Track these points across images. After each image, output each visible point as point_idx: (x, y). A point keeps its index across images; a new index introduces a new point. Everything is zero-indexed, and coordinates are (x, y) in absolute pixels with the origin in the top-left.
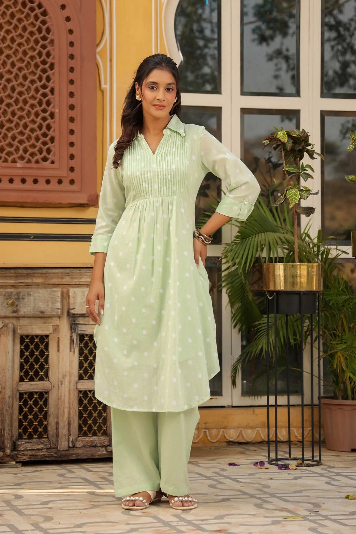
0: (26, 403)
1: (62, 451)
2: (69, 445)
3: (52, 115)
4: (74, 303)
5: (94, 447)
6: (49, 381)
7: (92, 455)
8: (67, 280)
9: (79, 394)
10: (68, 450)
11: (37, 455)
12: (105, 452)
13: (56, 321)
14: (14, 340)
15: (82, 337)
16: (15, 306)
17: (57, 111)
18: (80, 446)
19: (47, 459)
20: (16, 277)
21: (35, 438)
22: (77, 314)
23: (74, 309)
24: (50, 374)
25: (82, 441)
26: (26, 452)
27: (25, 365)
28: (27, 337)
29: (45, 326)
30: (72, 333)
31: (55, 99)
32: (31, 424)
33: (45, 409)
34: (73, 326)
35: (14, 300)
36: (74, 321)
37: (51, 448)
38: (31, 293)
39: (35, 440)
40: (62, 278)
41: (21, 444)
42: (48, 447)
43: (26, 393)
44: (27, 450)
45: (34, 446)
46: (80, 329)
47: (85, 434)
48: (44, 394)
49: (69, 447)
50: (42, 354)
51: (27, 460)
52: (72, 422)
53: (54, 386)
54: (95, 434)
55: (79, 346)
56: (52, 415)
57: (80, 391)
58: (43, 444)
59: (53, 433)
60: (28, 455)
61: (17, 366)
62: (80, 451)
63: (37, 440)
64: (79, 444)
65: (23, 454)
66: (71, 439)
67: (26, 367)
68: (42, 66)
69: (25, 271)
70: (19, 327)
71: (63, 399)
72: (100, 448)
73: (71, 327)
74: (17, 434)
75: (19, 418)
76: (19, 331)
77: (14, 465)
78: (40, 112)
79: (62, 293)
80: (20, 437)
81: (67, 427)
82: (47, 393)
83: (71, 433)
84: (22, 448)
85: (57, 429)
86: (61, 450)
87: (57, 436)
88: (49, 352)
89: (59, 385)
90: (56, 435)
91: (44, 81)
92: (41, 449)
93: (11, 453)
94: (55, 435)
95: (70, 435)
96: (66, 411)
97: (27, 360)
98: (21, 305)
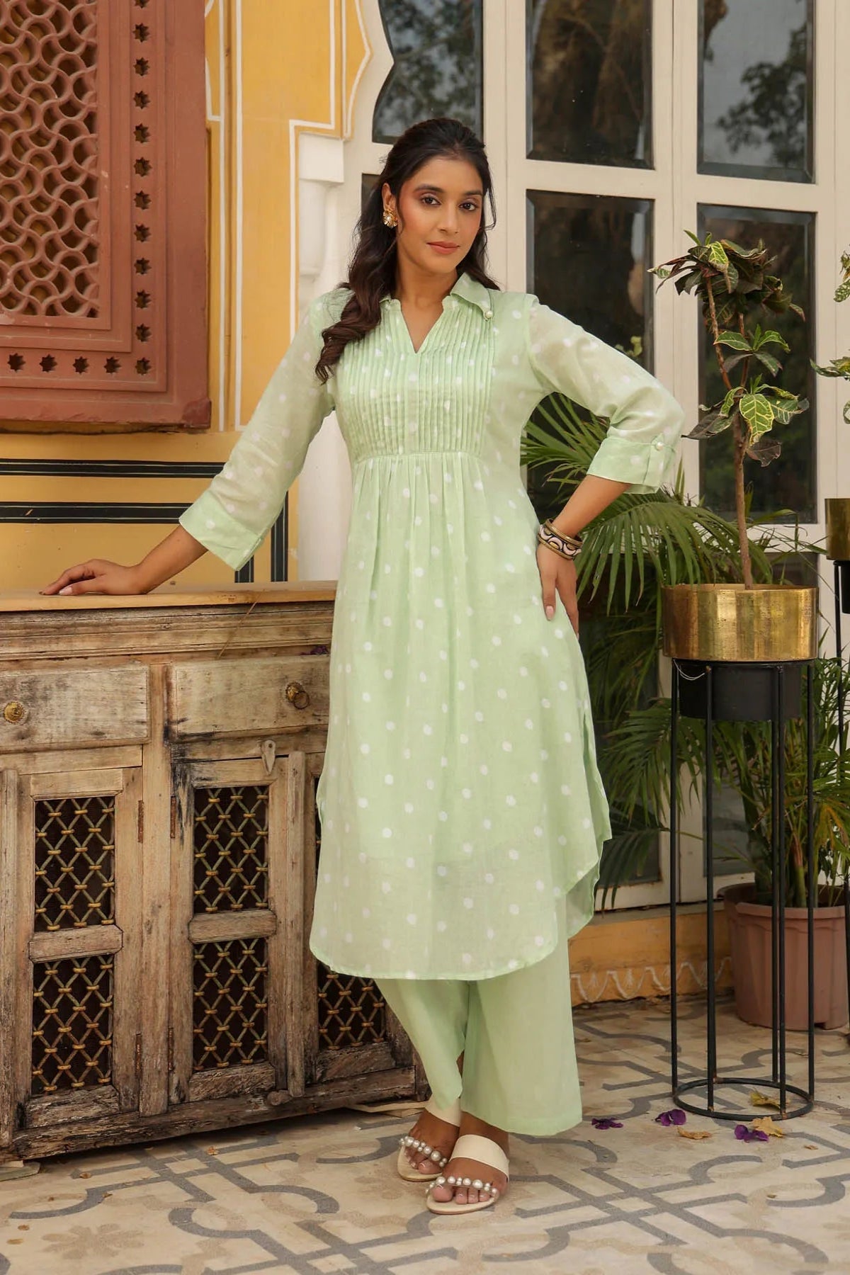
0: (51, 991)
1: (151, 1117)
2: (169, 1097)
3: (90, 186)
4: (184, 706)
5: (235, 1096)
6: (114, 923)
7: (229, 1119)
8: (164, 640)
9: (194, 954)
10: (167, 1113)
11: (82, 1137)
12: (263, 1108)
13: (133, 757)
14: (19, 817)
15: (200, 796)
16: (22, 721)
17: (105, 174)
18: (200, 1097)
19: (111, 1143)
20: (27, 637)
21: (78, 1089)
22: (192, 735)
23: (183, 720)
24: (119, 904)
25: (202, 1082)
26: (52, 1132)
27: (49, 883)
28: (54, 803)
29: (105, 771)
30: (175, 787)
31: (99, 142)
32: (65, 1049)
33: (105, 1005)
34: (179, 768)
35: (21, 703)
36: (183, 754)
37: (122, 1112)
38: (69, 682)
39: (77, 1094)
40: (150, 637)
41: (40, 1112)
42: (114, 1111)
43: (51, 963)
44: (57, 1126)
45: (74, 1113)
46: (196, 775)
47: (211, 1063)
48: (102, 960)
49: (169, 1103)
50: (95, 849)
51: (56, 1153)
52: (177, 1034)
53: (128, 939)
54: (235, 1060)
55: (195, 822)
56: (123, 1020)
57: (197, 947)
58: (99, 1103)
59: (127, 1068)
60: (59, 1138)
61: (29, 889)
62: (199, 1113)
63: (84, 1092)
64: (195, 1094)
65: (44, 1137)
66: (175, 1081)
67: (53, 889)
68: (62, 54)
69: (50, 621)
70: (32, 778)
71: (153, 971)
72: (251, 1098)
73: (174, 770)
74: (29, 1081)
75: (33, 1036)
76: (35, 791)
77: (19, 1170)
78: (59, 177)
79: (151, 676)
80: (37, 1089)
81: (162, 1050)
82: (109, 957)
83: (176, 1063)
84: (42, 1120)
85: (138, 1057)
86: (148, 1113)
87: (139, 1075)
88: (113, 844)
89: (141, 933)
90: (136, 1075)
91: (69, 93)
92: (96, 1119)
93: (13, 1138)
94: (131, 1073)
95: (172, 1070)
96: (162, 1003)
97: (54, 871)
98: (41, 716)
